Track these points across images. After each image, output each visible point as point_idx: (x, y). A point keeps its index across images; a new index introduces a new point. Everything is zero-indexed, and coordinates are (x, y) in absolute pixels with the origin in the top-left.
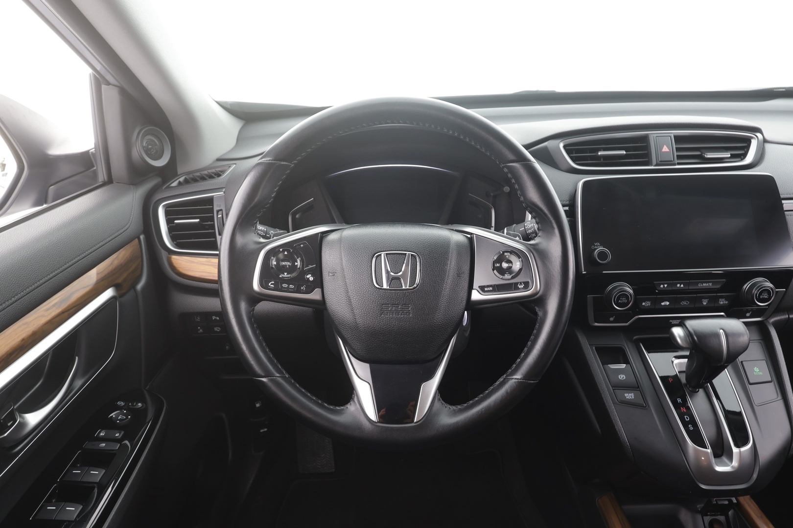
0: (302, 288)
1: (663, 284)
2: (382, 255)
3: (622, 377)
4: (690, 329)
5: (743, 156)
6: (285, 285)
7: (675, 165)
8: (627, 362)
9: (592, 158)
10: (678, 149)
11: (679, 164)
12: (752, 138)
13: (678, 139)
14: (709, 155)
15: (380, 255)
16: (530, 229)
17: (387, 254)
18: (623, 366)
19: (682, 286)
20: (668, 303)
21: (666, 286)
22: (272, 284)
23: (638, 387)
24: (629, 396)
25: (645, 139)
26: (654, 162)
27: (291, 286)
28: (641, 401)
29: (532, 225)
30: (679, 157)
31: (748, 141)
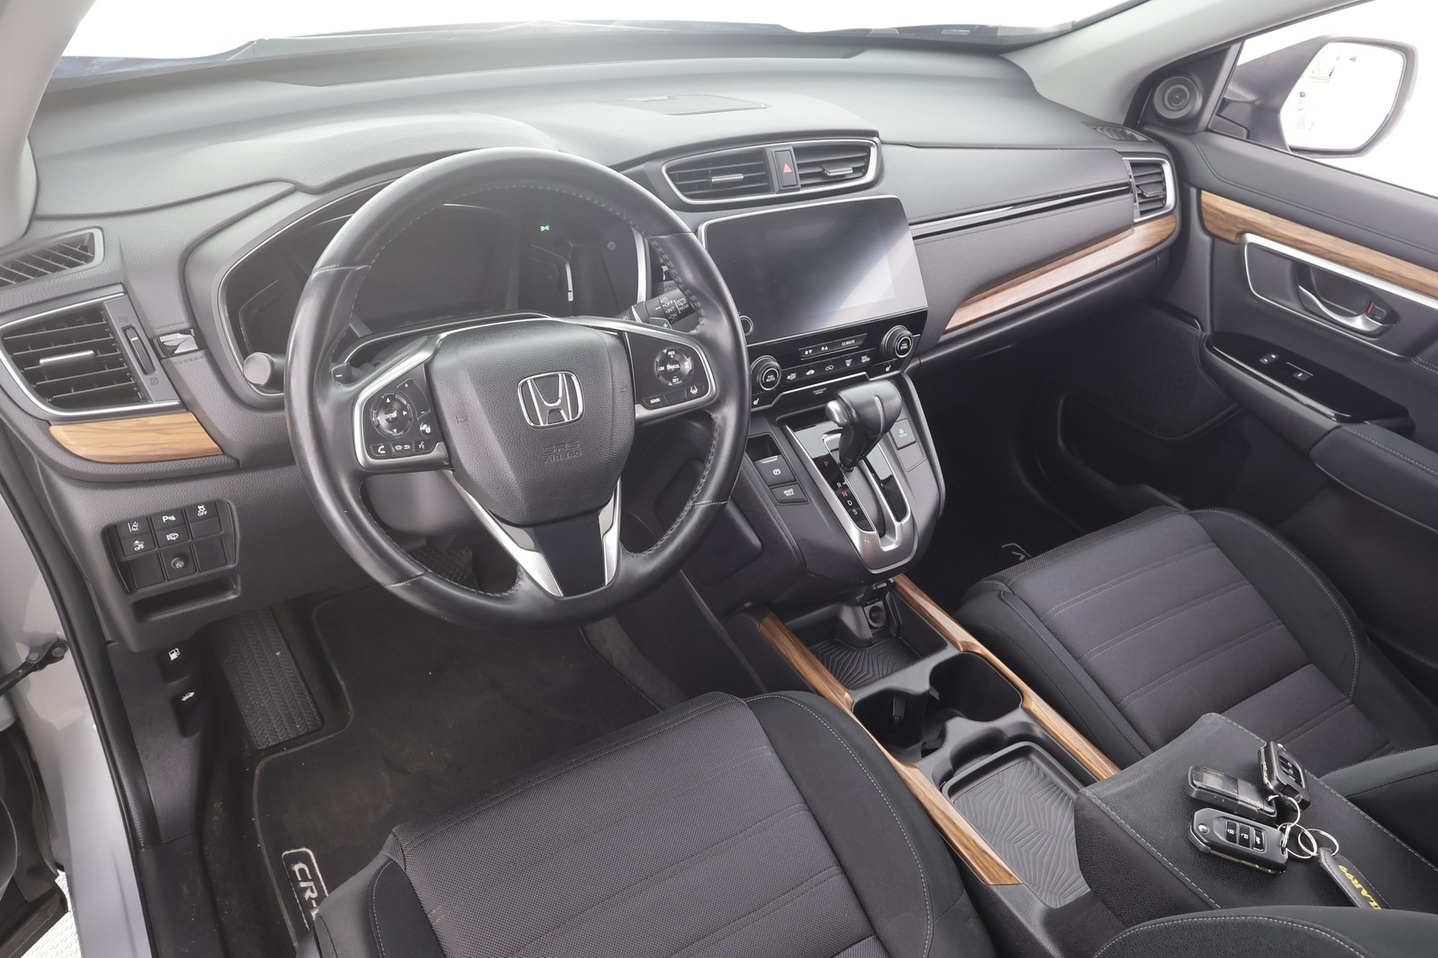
0: (420, 446)
1: (808, 350)
2: (529, 382)
3: (777, 472)
4: (847, 402)
5: (863, 170)
6: (399, 448)
7: (798, 189)
8: (776, 452)
9: (701, 186)
10: (800, 166)
11: (804, 186)
12: (871, 145)
13: (799, 152)
14: (833, 172)
15: (526, 382)
16: (669, 307)
17: (534, 379)
18: (775, 458)
19: (826, 348)
20: (812, 372)
21: (810, 351)
22: (382, 450)
23: (795, 480)
24: (789, 492)
25: (761, 154)
26: (777, 189)
27: (407, 447)
28: (801, 496)
29: (671, 302)
30: (803, 177)
31: (867, 149)
